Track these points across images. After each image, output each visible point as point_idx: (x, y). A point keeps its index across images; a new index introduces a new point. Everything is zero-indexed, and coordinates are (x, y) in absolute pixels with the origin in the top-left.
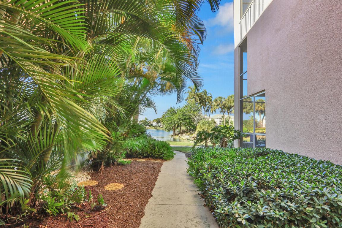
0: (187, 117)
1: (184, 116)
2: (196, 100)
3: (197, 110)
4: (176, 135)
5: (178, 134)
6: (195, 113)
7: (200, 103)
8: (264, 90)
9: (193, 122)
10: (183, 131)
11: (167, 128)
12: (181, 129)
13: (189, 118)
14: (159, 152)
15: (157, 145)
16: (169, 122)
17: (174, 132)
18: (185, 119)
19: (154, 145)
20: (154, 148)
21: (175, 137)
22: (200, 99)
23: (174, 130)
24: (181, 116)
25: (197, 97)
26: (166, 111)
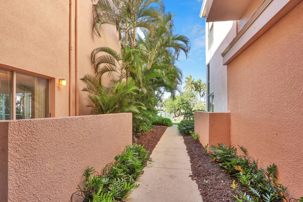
0: (184, 102)
1: (183, 101)
2: (192, 87)
3: (193, 96)
4: (176, 117)
5: (178, 116)
6: (191, 99)
7: (196, 90)
8: (213, 93)
9: (190, 106)
10: (182, 113)
11: (170, 111)
12: (180, 112)
13: (187, 103)
14: (165, 122)
15: (165, 120)
16: (170, 106)
17: (175, 114)
18: (183, 103)
19: (163, 120)
20: (163, 121)
21: (176, 118)
22: (195, 87)
23: (175, 113)
24: (180, 102)
25: (193, 85)
26: (168, 98)
